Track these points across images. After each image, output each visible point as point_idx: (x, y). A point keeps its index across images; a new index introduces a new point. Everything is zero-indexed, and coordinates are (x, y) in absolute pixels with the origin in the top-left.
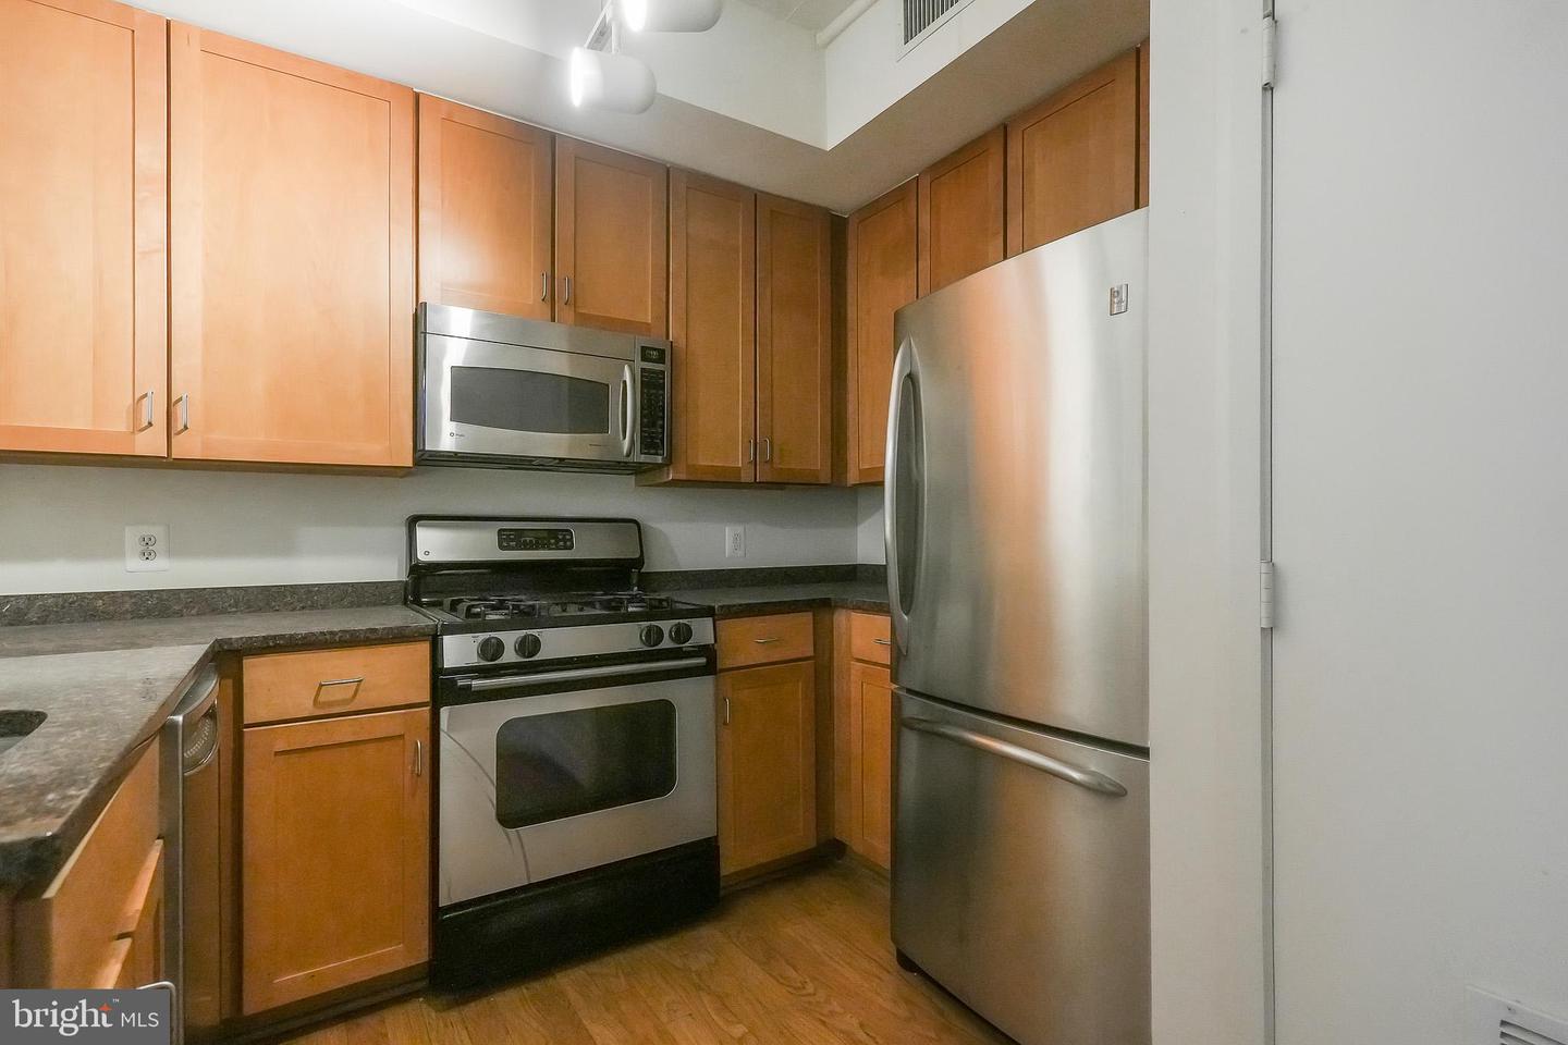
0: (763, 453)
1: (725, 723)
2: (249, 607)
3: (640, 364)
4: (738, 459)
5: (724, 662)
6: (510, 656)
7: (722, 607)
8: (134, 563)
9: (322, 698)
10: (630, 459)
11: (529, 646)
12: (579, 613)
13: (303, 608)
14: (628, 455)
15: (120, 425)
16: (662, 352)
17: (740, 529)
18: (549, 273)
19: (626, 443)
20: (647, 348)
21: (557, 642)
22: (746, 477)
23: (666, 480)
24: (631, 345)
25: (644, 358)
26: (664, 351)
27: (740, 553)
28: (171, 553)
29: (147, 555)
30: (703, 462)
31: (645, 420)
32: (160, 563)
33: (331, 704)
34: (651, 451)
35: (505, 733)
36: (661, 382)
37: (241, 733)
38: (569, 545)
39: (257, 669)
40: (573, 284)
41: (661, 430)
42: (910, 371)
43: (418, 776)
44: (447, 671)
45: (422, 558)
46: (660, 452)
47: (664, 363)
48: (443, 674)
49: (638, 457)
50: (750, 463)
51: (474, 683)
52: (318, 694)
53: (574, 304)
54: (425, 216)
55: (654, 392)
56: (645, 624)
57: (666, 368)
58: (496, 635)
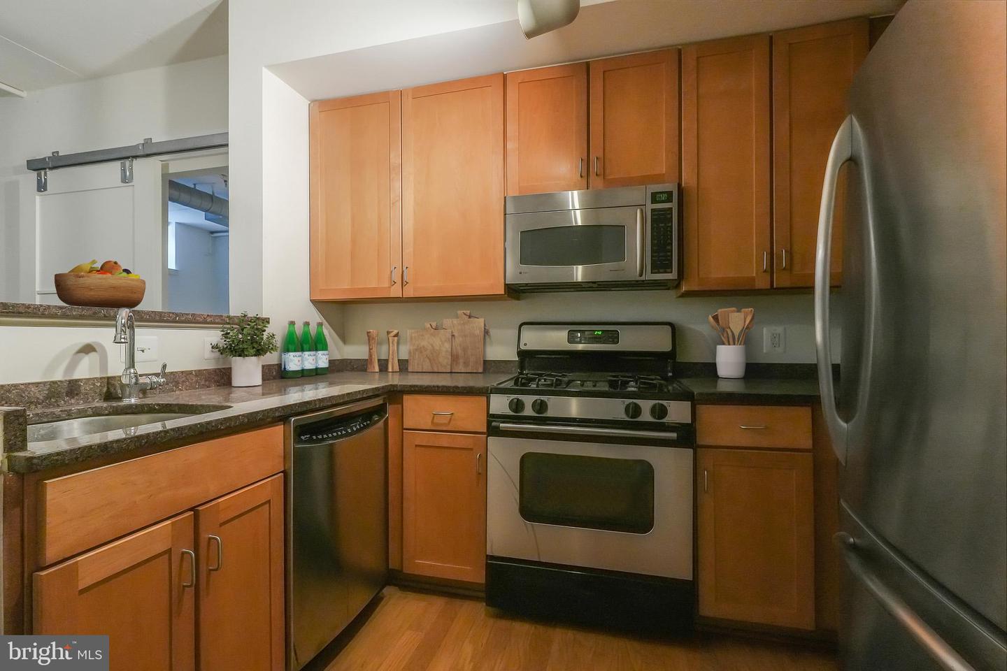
0: (780, 262)
3: (650, 207)
4: (752, 270)
6: (528, 411)
7: (701, 394)
9: (435, 421)
10: (643, 278)
11: (541, 407)
12: (594, 389)
14: (639, 276)
15: (386, 284)
16: (670, 194)
17: (779, 329)
18: (585, 158)
19: (637, 267)
20: (656, 193)
23: (683, 292)
24: (639, 195)
25: (654, 201)
27: (780, 350)
30: (715, 275)
31: (655, 248)
33: (438, 424)
34: (661, 270)
35: (525, 460)
36: (669, 216)
37: (403, 432)
38: (616, 340)
39: (408, 401)
40: (603, 160)
41: (669, 254)
42: (850, 154)
43: (479, 474)
44: (493, 416)
45: (523, 347)
46: (669, 270)
47: (672, 202)
48: (492, 417)
49: (649, 276)
50: (765, 271)
51: (501, 425)
52: (433, 418)
53: (603, 174)
54: (510, 146)
55: (663, 225)
56: (628, 401)
57: (673, 205)
58: (520, 397)
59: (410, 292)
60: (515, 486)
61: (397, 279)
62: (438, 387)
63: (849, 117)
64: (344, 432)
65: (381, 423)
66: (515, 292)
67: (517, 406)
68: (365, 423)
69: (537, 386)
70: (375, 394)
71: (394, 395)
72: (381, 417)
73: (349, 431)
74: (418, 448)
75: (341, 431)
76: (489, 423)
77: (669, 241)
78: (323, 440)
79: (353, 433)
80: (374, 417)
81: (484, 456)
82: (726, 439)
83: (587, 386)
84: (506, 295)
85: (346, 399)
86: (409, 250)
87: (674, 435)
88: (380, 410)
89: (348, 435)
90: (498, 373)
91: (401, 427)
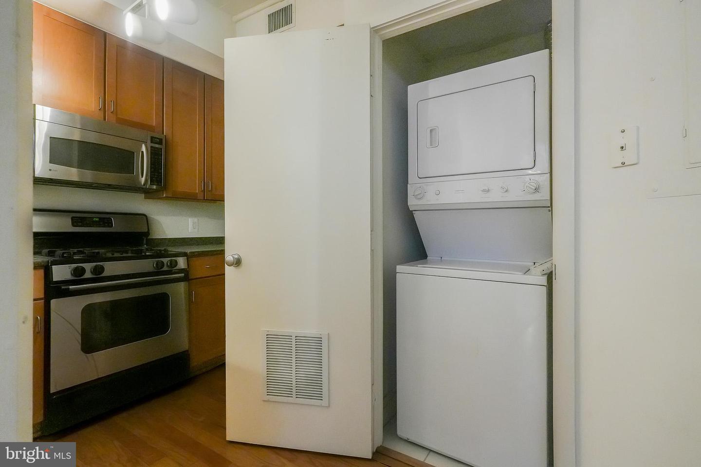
0: (208, 186)
1: (192, 302)
3: (149, 144)
4: (196, 190)
5: (192, 276)
6: (88, 275)
7: (191, 252)
10: (145, 187)
11: (98, 270)
12: (120, 256)
14: (144, 185)
16: (161, 140)
17: (196, 220)
18: (103, 98)
19: (143, 180)
20: (154, 138)
21: (112, 268)
22: (200, 196)
23: (162, 197)
24: (145, 135)
25: (152, 142)
26: (162, 139)
27: (197, 230)
30: (180, 189)
31: (153, 170)
34: (156, 184)
35: (86, 310)
36: (160, 152)
38: (111, 225)
40: (116, 104)
41: (160, 174)
43: (38, 333)
44: (56, 282)
46: (159, 184)
47: (162, 145)
49: (149, 186)
50: (202, 191)
51: (71, 287)
53: (116, 113)
55: (157, 157)
58: (82, 265)
67: (80, 272)
76: (51, 289)
81: (41, 317)
87: (181, 275)
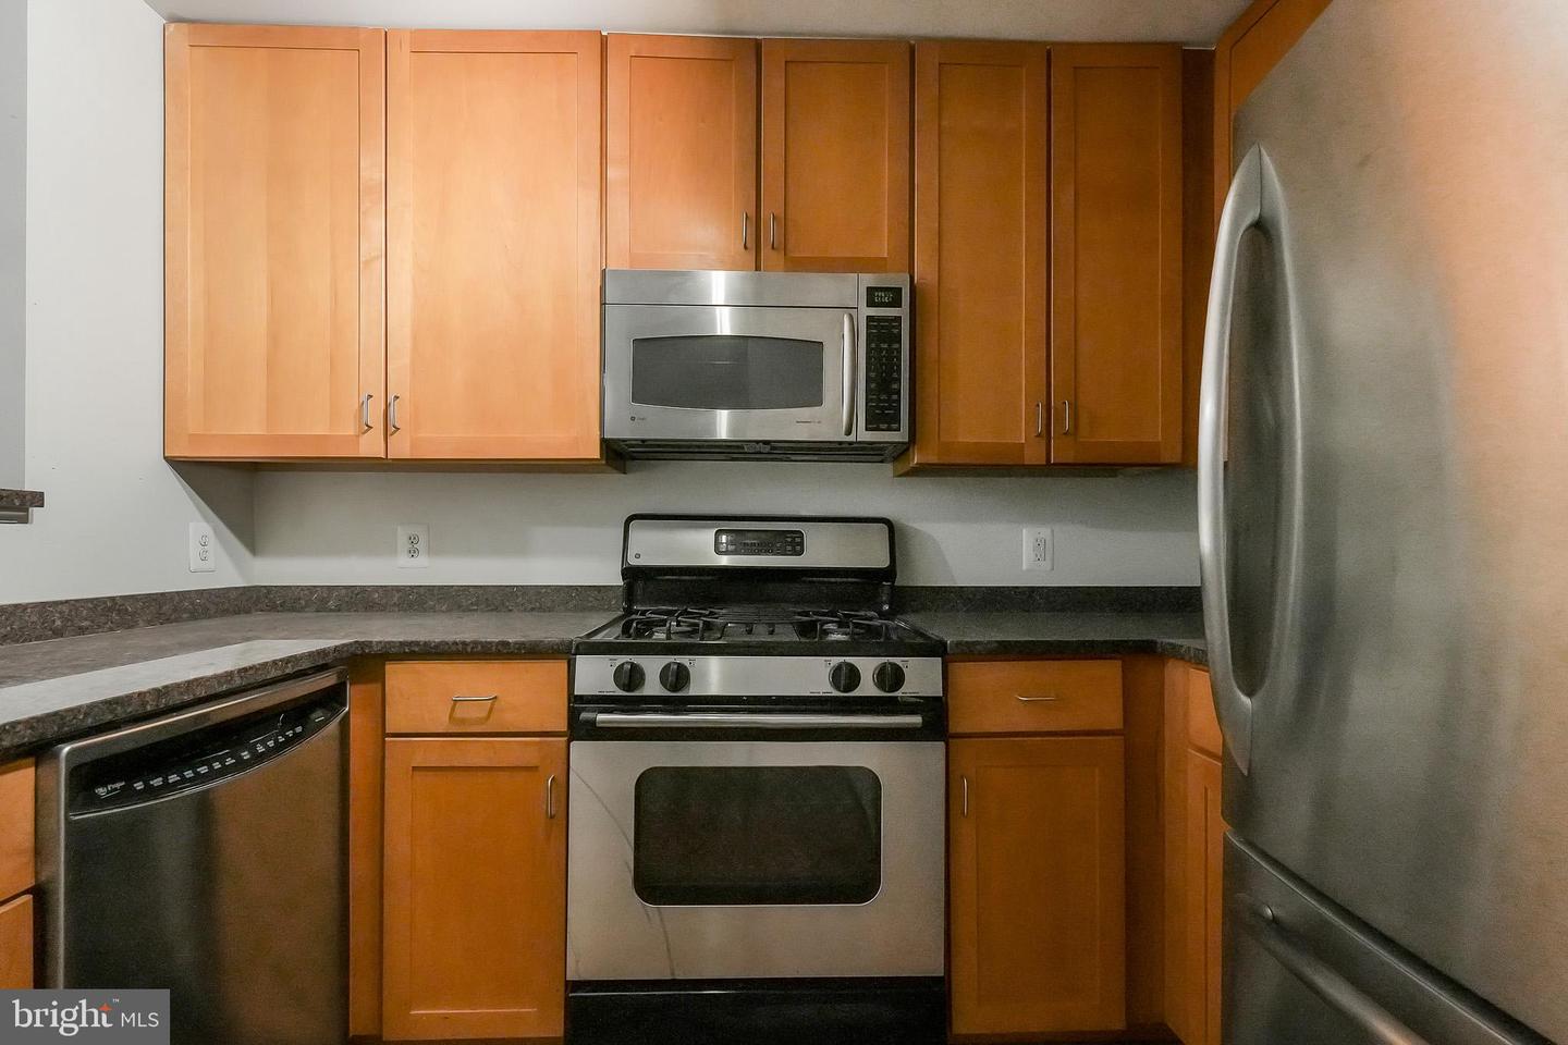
0: (1061, 422)
2: (488, 606)
3: (864, 312)
4: (1020, 432)
5: (958, 724)
6: (652, 687)
7: (958, 644)
8: (404, 560)
9: (458, 714)
10: (852, 438)
11: (679, 677)
13: (533, 609)
14: (848, 433)
15: (349, 430)
16: (898, 292)
17: (1045, 532)
18: (751, 216)
19: (844, 417)
20: (877, 289)
21: (713, 675)
22: (1034, 455)
23: (912, 465)
24: (850, 288)
25: (871, 304)
26: (900, 290)
27: (1046, 565)
28: (432, 551)
29: (413, 553)
30: (965, 438)
31: (872, 387)
32: (422, 560)
33: (463, 721)
34: (882, 426)
35: (646, 783)
36: (896, 331)
37: (384, 742)
38: (798, 548)
39: (398, 676)
40: (784, 222)
41: (895, 397)
42: (1257, 215)
43: (552, 817)
44: (581, 699)
45: (633, 561)
46: (895, 426)
47: (900, 306)
48: (577, 703)
49: (863, 435)
50: (1039, 435)
51: (601, 717)
52: (453, 709)
53: (782, 247)
54: (613, 173)
55: (886, 346)
56: (836, 660)
57: (903, 312)
58: (636, 659)
59: (401, 449)
60: (624, 834)
61: (375, 416)
62: (464, 643)
63: (1254, 149)
64: (229, 761)
65: (333, 726)
66: (619, 455)
67: (631, 677)
68: (290, 733)
69: (668, 638)
70: (319, 663)
71: (364, 663)
72: (335, 712)
73: (246, 755)
74: (417, 773)
75: (221, 760)
76: (573, 715)
77: (895, 375)
78: (168, 787)
79: (258, 758)
80: (313, 716)
81: (562, 779)
82: (994, 721)
83: (759, 634)
84: (604, 462)
85: (238, 682)
86: (401, 362)
87: (916, 720)
88: (332, 699)
89: (241, 765)
90: (584, 609)
91: (380, 732)
